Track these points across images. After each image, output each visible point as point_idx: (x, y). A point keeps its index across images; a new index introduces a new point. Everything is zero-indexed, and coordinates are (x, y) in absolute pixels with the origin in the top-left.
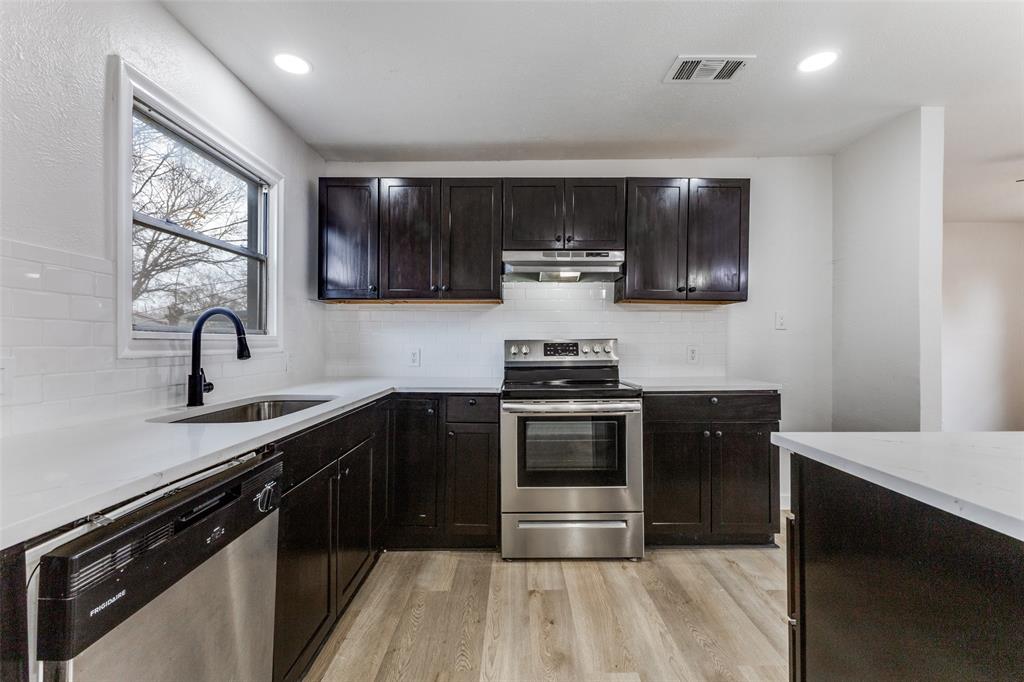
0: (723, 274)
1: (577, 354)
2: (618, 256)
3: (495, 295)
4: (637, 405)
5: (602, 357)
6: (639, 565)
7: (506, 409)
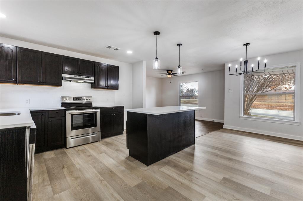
0: (112, 82)
1: (82, 100)
2: (93, 78)
3: (60, 85)
4: (99, 110)
5: (88, 101)
6: (100, 142)
7: (67, 113)
